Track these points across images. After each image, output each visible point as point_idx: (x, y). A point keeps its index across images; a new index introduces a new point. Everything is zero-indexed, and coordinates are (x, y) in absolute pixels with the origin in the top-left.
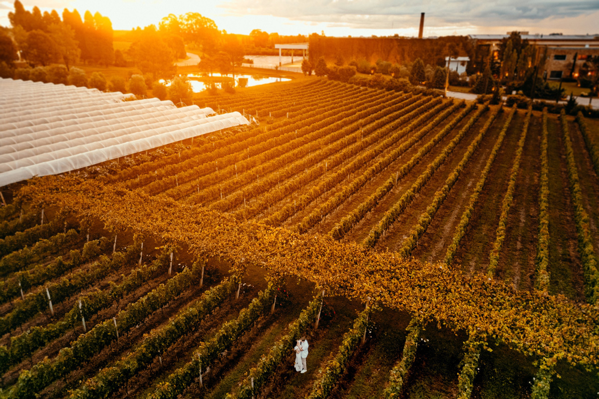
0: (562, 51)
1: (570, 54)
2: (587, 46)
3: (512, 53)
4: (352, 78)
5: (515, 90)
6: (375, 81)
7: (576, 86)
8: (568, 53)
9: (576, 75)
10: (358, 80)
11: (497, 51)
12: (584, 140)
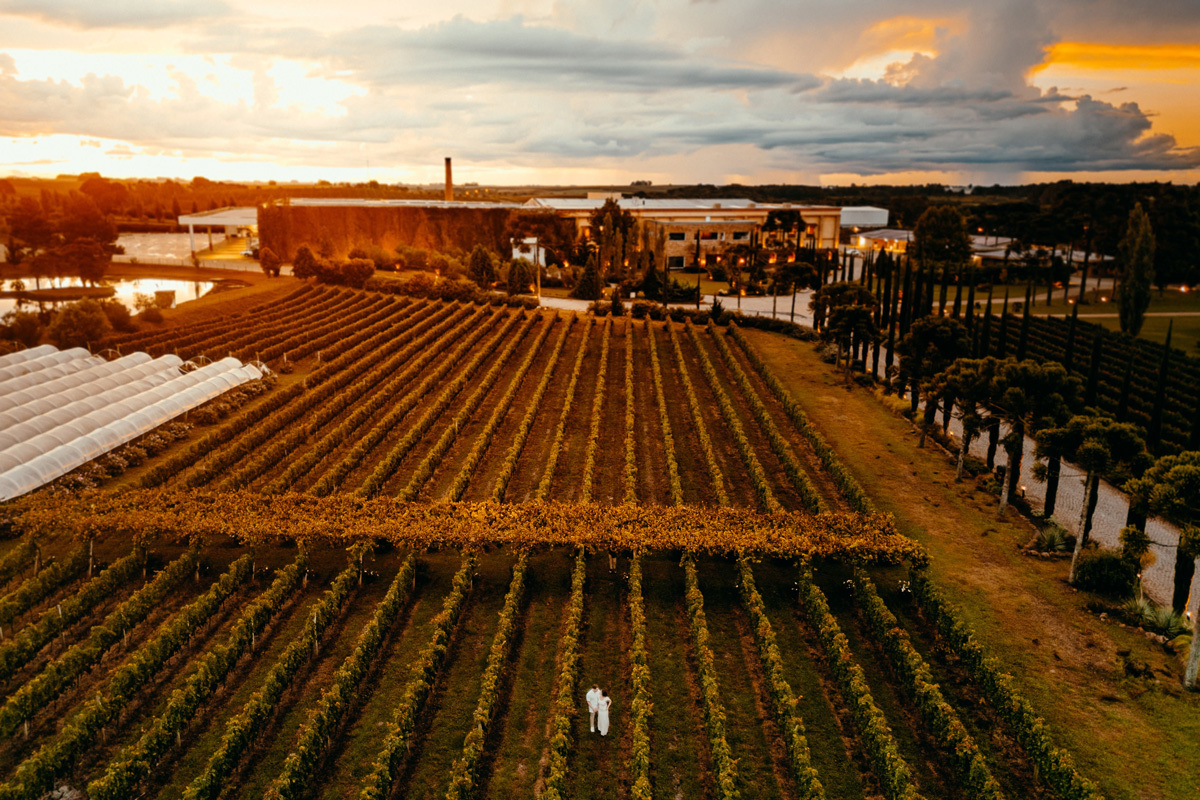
0: (678, 227)
1: (690, 230)
2: (708, 220)
3: (614, 234)
4: (370, 279)
5: (633, 291)
6: (416, 284)
7: (707, 279)
8: (686, 229)
9: (703, 262)
10: (384, 284)
11: (589, 227)
12: (748, 358)
